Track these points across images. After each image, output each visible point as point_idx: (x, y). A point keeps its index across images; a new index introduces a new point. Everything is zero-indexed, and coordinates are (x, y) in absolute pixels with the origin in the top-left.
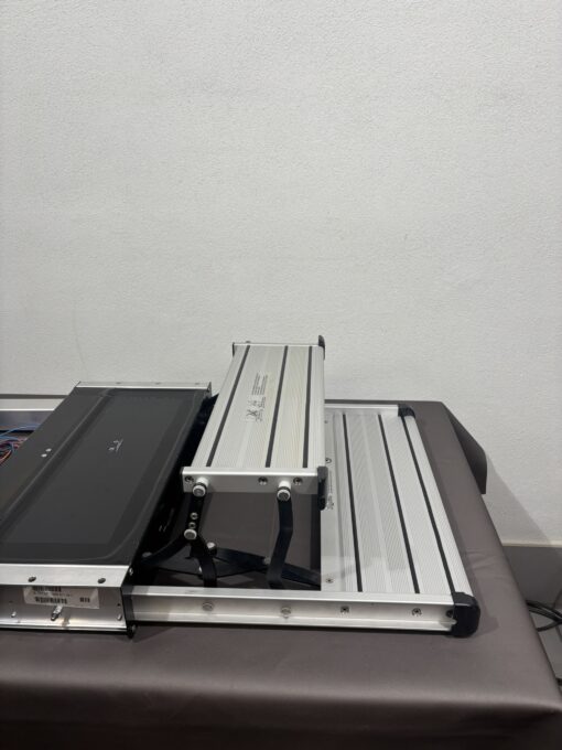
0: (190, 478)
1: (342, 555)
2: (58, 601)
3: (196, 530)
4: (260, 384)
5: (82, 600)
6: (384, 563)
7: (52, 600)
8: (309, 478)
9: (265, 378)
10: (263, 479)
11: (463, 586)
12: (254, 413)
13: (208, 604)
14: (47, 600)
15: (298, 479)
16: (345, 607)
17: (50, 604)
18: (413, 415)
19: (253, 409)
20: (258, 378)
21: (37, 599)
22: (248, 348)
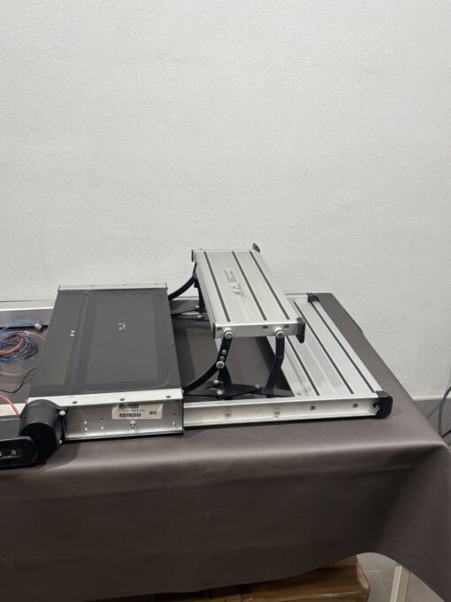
0: (220, 329)
1: (301, 381)
2: (134, 415)
3: (224, 361)
4: (230, 276)
5: (151, 413)
6: (328, 382)
7: (131, 415)
8: (292, 324)
9: (231, 273)
10: (265, 327)
11: (377, 387)
12: (238, 293)
13: (227, 411)
14: (127, 415)
15: (287, 326)
16: (313, 406)
17: (129, 418)
18: (318, 301)
19: (236, 290)
20: (226, 273)
21: (121, 415)
22: (205, 253)
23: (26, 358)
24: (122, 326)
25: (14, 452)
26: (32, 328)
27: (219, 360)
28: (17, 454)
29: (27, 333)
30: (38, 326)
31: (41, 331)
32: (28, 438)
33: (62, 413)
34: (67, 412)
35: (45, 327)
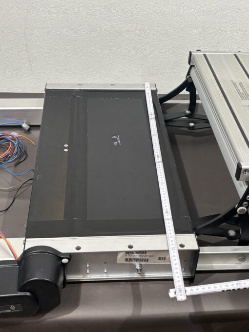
5: (160, 259)
7: (137, 260)
9: (241, 84)
14: (134, 260)
17: (134, 262)
20: (234, 84)
21: (126, 260)
22: (205, 55)
23: (16, 165)
24: (116, 140)
25: (13, 307)
26: (19, 127)
27: (241, 205)
28: (15, 309)
29: (15, 134)
30: (25, 126)
31: (29, 131)
32: (28, 294)
33: (65, 261)
34: (69, 259)
35: (32, 127)
